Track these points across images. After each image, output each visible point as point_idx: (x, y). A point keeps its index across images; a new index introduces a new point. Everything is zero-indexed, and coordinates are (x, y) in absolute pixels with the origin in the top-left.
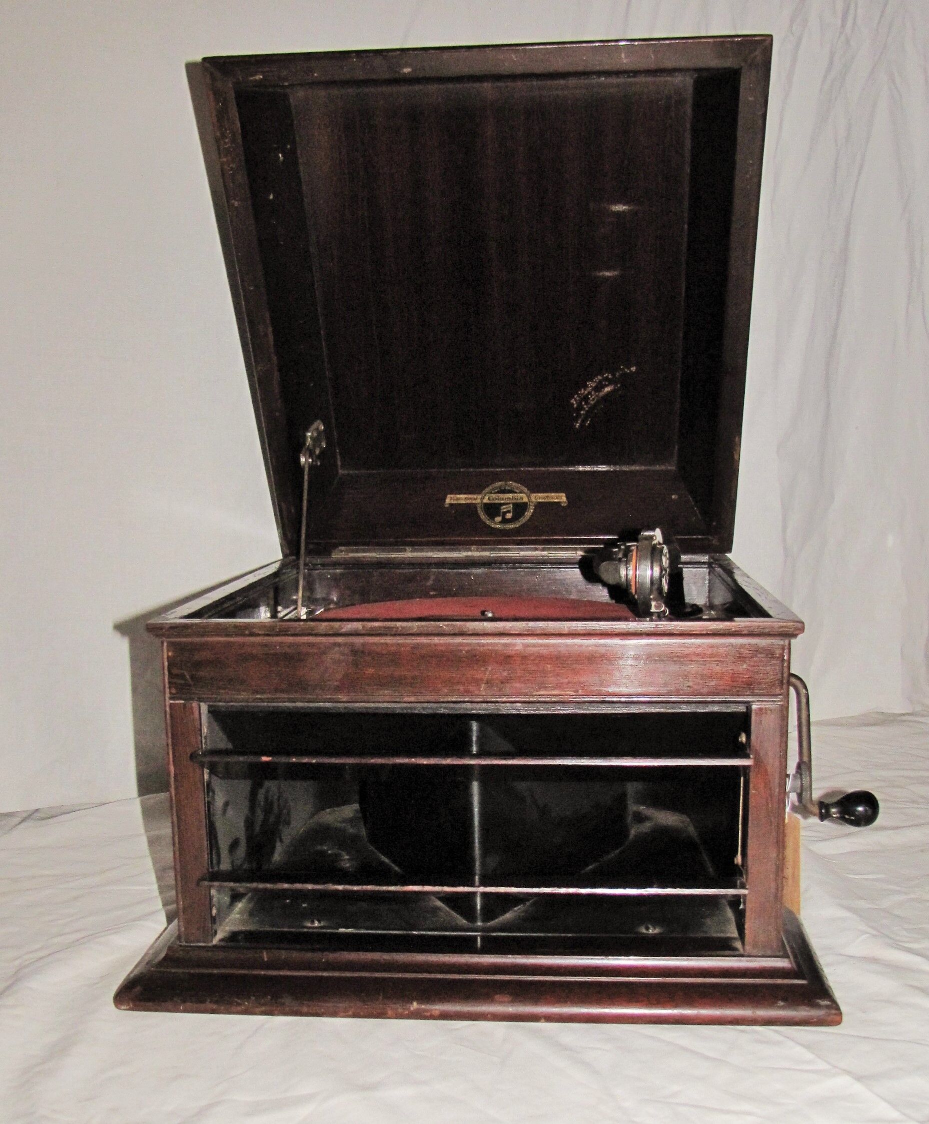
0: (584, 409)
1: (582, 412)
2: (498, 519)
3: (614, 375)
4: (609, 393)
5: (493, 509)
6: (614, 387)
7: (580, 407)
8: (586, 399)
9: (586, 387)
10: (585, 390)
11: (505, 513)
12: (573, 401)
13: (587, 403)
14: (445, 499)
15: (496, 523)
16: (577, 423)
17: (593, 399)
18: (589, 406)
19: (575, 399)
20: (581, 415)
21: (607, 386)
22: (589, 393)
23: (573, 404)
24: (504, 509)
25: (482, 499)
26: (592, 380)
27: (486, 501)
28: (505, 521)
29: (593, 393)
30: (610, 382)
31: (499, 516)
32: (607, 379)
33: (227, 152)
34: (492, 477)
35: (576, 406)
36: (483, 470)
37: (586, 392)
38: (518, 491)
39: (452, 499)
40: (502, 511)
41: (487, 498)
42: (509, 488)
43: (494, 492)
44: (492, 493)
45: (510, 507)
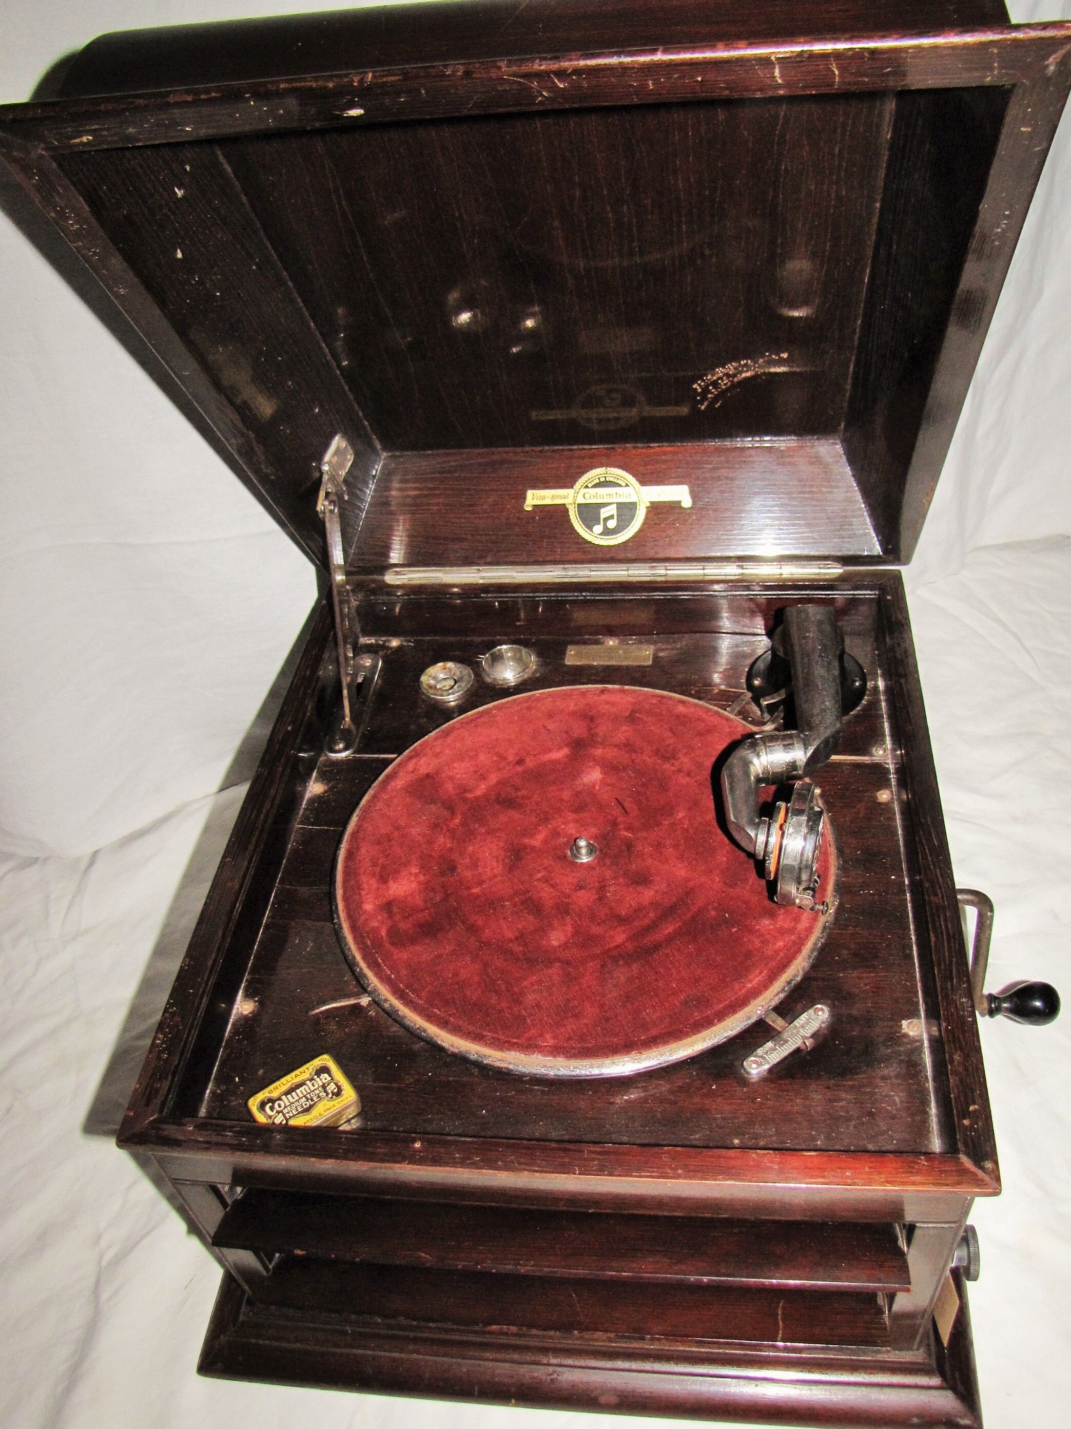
0: (712, 393)
1: (710, 396)
2: (598, 529)
3: (755, 361)
4: (748, 379)
5: (590, 513)
7: (705, 391)
8: (715, 384)
9: (714, 373)
10: (713, 375)
11: (606, 519)
12: (695, 386)
13: (716, 388)
14: (523, 498)
15: (594, 536)
16: (702, 404)
17: (725, 384)
18: (720, 390)
19: (699, 385)
20: (707, 399)
22: (721, 378)
23: (696, 389)
24: (604, 513)
25: (575, 498)
26: (724, 367)
27: (580, 500)
28: (607, 532)
29: (725, 378)
31: (599, 524)
32: (745, 365)
33: (78, 235)
34: (587, 460)
35: (699, 390)
36: (575, 447)
37: (715, 378)
38: (624, 484)
39: (535, 498)
40: (603, 516)
41: (580, 495)
42: (611, 479)
43: (590, 485)
44: (587, 487)
45: (612, 510)
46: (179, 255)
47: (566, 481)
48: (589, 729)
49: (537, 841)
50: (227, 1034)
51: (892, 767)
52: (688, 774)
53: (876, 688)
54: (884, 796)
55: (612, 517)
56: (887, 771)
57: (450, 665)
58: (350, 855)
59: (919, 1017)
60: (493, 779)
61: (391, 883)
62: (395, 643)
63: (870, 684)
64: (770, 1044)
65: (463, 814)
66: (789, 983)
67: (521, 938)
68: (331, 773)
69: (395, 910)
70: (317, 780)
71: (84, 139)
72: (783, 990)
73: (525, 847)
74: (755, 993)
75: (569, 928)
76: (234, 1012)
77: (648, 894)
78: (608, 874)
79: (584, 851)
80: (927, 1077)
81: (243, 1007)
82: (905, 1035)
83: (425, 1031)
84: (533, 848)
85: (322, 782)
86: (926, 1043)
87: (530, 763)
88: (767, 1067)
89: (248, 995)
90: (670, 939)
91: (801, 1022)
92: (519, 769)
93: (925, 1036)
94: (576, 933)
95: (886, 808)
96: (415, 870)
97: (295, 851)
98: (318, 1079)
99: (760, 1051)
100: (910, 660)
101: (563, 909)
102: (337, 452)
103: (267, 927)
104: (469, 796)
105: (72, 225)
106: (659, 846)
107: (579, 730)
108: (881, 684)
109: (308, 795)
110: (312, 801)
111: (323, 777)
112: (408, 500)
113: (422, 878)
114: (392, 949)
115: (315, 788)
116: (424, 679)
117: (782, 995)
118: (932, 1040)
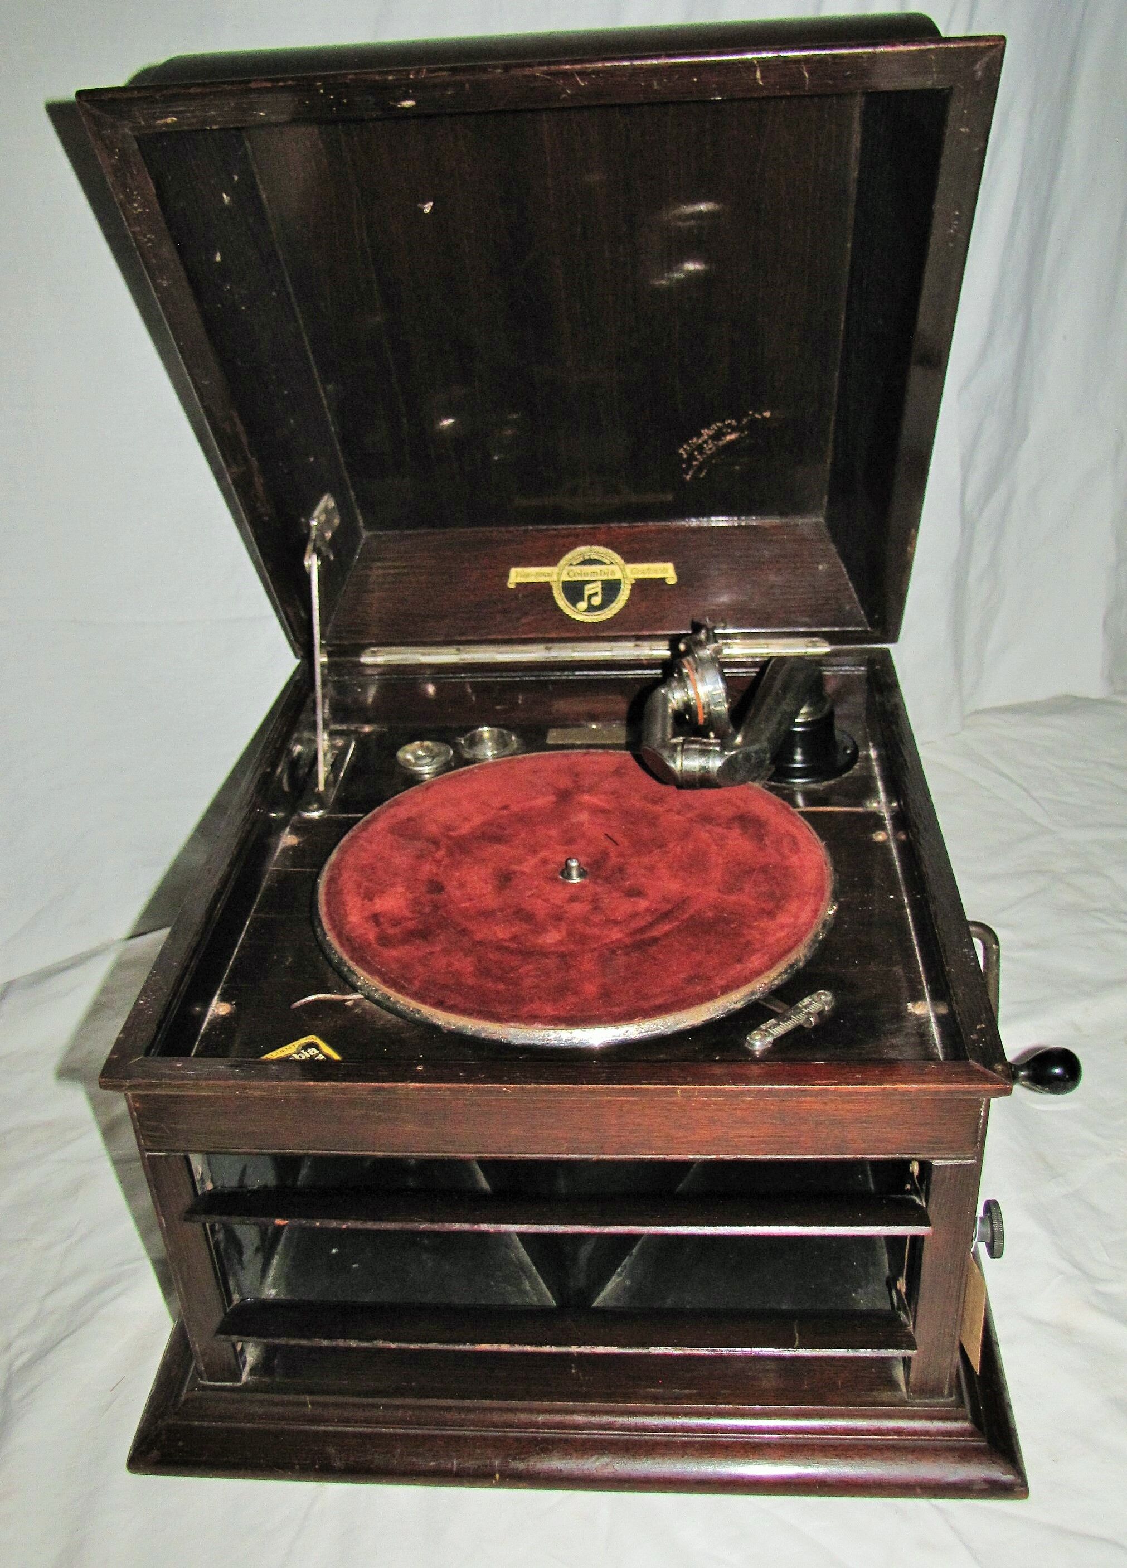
0: (697, 460)
1: (695, 463)
2: (583, 605)
3: (739, 421)
4: (731, 442)
5: (574, 591)
6: (740, 436)
7: (691, 457)
8: (700, 448)
9: (699, 435)
10: (698, 438)
11: (590, 596)
12: (681, 451)
13: (701, 453)
14: (506, 575)
15: (579, 613)
16: (687, 474)
17: (710, 449)
18: (705, 456)
19: (685, 450)
20: (692, 466)
21: (730, 433)
22: (705, 442)
23: (680, 455)
24: (588, 590)
25: (559, 575)
26: (709, 429)
27: (565, 578)
28: (591, 609)
29: (710, 441)
30: (734, 429)
31: (583, 600)
32: (729, 426)
33: (138, 219)
34: (571, 539)
35: (685, 456)
36: (560, 527)
37: (700, 441)
38: (607, 562)
39: (518, 576)
40: (587, 593)
41: (565, 572)
42: (596, 557)
43: (575, 563)
44: (571, 565)
45: (598, 587)
46: (218, 258)
47: (551, 558)
48: (575, 782)
49: (528, 866)
50: (202, 1031)
51: (886, 815)
52: (679, 813)
53: (868, 758)
54: (880, 837)
55: (596, 594)
56: (883, 818)
57: (427, 743)
58: (332, 881)
59: (923, 999)
60: (478, 820)
61: (377, 901)
62: (367, 729)
63: (862, 753)
64: (773, 1021)
65: (448, 848)
66: (791, 966)
67: (514, 938)
68: (304, 828)
69: (382, 920)
70: (290, 833)
71: (169, 120)
72: (785, 972)
73: (514, 872)
74: (758, 973)
75: (564, 933)
76: (210, 1013)
77: (643, 904)
78: (599, 889)
79: (574, 873)
80: (935, 1044)
81: (219, 1008)
82: (911, 1014)
83: (419, 1012)
84: (523, 873)
85: (297, 835)
86: (933, 1020)
87: (515, 808)
88: (770, 1039)
89: (223, 999)
90: (666, 935)
91: (804, 1004)
92: (505, 812)
93: (931, 1014)
94: (571, 934)
95: (883, 846)
96: (400, 889)
97: (269, 888)
98: (305, 1053)
99: (763, 1027)
100: (901, 712)
101: (557, 917)
102: (326, 510)
103: (242, 946)
104: (452, 833)
105: (136, 208)
106: (651, 869)
107: (565, 782)
108: (873, 753)
109: (281, 846)
110: (285, 850)
111: (296, 831)
112: (390, 579)
113: (410, 896)
114: (380, 948)
115: (288, 839)
116: (400, 754)
117: (785, 977)
118: (939, 1019)
